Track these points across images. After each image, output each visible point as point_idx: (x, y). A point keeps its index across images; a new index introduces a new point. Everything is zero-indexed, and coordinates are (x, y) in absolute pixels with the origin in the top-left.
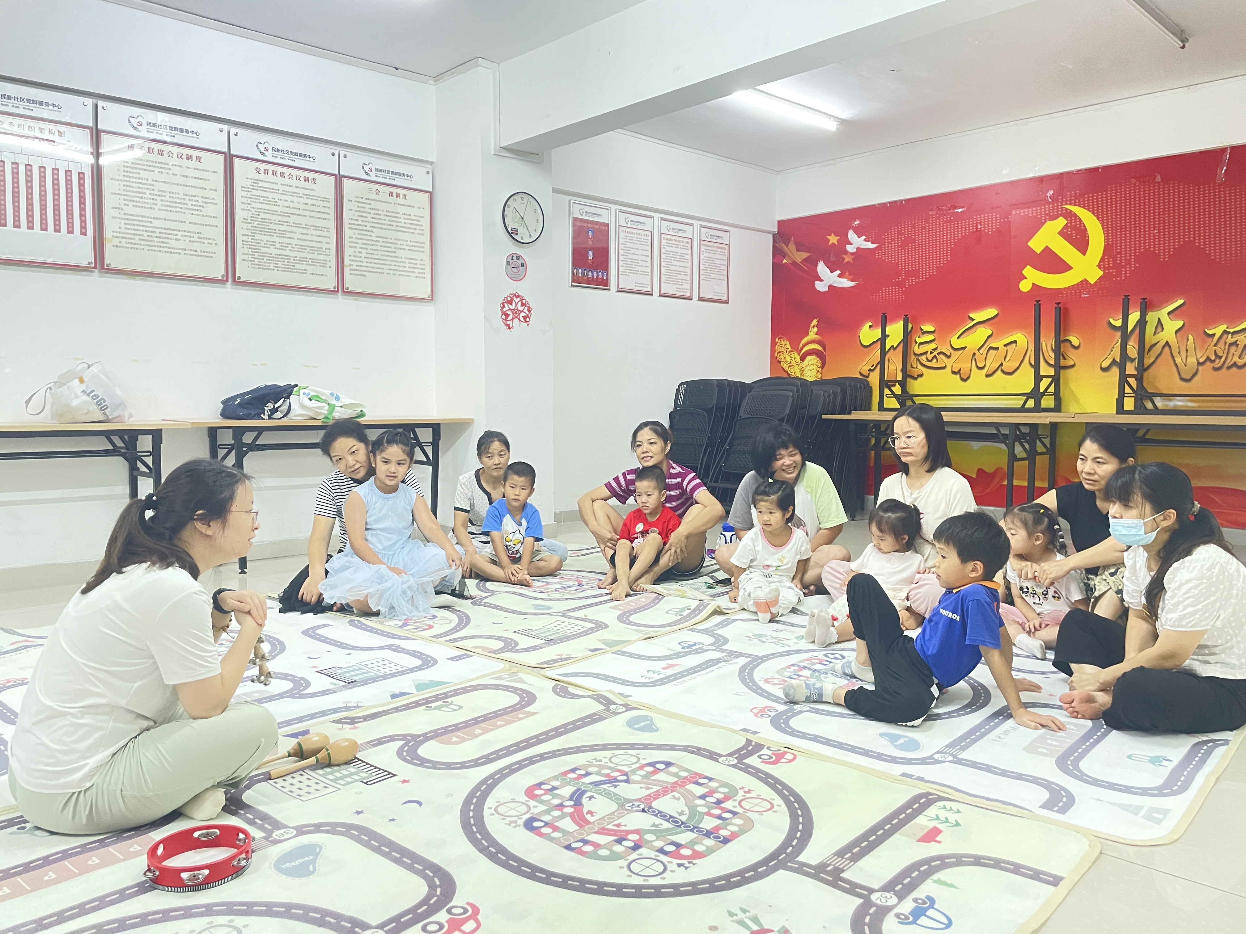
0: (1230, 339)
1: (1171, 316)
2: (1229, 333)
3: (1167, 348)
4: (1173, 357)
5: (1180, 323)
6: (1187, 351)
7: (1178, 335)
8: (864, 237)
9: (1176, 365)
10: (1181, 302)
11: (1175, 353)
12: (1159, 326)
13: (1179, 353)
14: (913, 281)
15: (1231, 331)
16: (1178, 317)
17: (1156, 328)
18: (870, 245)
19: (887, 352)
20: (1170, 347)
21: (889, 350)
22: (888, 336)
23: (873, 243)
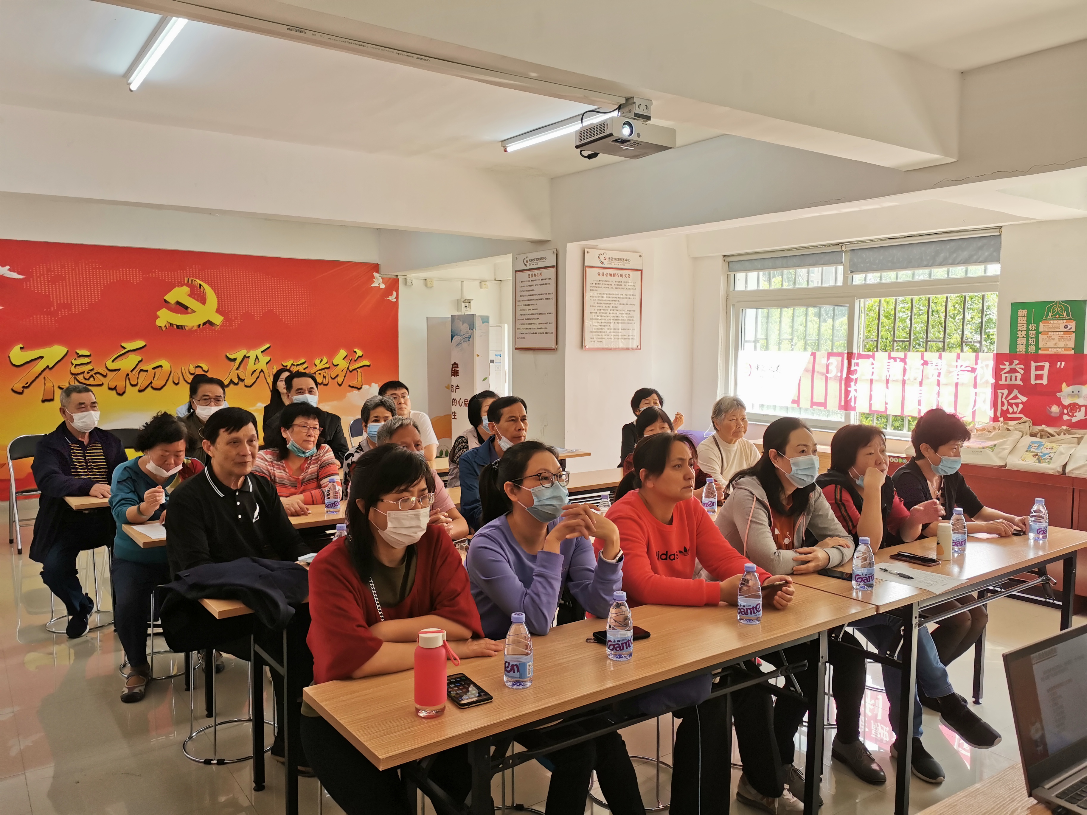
1: (263, 353)
3: (262, 373)
4: (266, 379)
5: (268, 359)
7: (268, 365)
9: (268, 383)
10: (268, 346)
11: (267, 377)
12: (257, 360)
14: (65, 313)
15: (296, 364)
16: (267, 355)
17: (255, 360)
19: (42, 372)
20: (264, 372)
21: (44, 370)
22: (42, 357)
23: (19, 273)
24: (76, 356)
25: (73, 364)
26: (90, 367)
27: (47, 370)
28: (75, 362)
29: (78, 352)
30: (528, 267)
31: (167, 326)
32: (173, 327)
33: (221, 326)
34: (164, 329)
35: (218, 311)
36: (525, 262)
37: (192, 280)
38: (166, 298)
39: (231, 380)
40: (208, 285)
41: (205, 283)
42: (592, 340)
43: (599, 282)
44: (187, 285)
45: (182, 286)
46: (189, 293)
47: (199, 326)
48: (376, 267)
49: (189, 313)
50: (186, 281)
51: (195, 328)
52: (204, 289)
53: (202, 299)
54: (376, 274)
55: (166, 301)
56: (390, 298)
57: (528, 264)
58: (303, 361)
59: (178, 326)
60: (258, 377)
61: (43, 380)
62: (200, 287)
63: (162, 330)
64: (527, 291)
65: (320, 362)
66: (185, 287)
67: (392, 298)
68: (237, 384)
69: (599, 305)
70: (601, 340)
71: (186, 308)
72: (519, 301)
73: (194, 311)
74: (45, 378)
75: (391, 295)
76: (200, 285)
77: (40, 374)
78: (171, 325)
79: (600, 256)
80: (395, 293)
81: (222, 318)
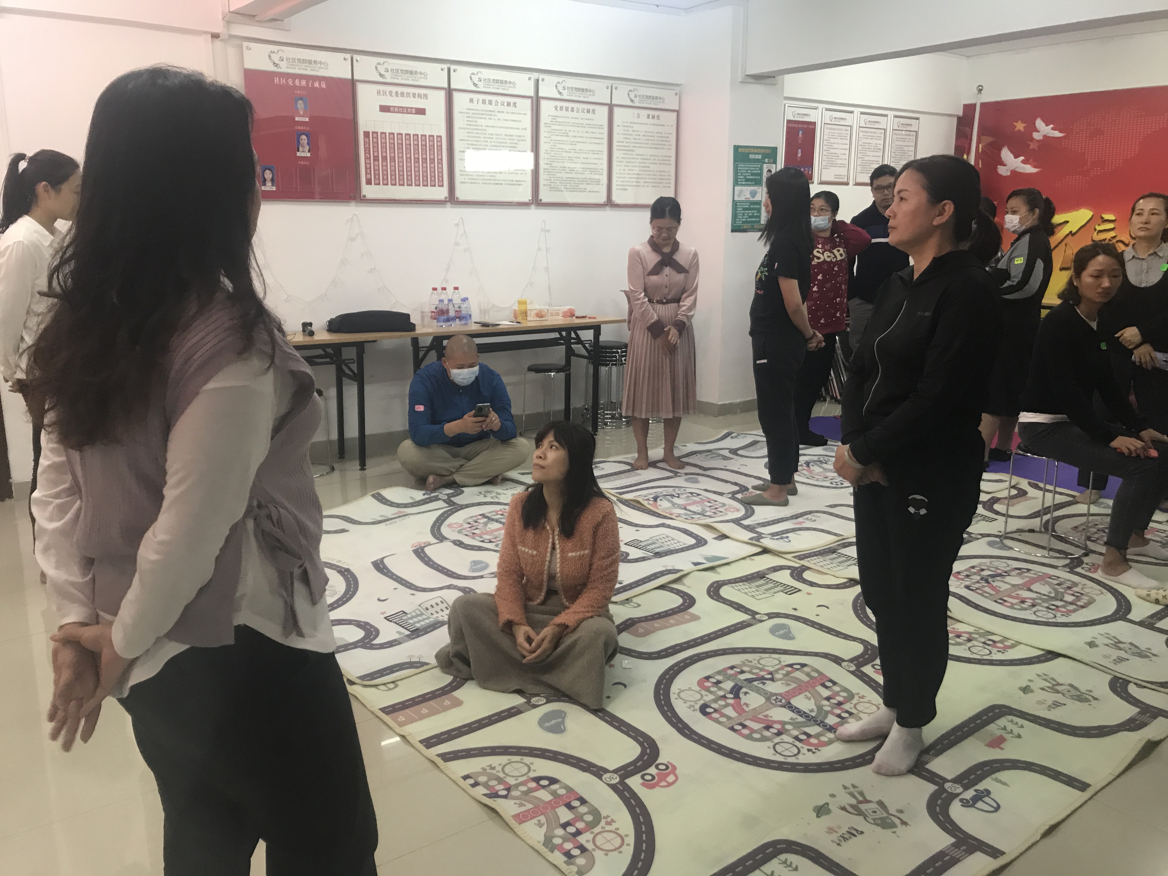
8: (1052, 126)
14: (1098, 171)
18: (1057, 134)
19: (1065, 237)
21: (1067, 235)
22: (1067, 222)
23: (1061, 132)
24: (1100, 220)
25: (1095, 230)
26: (1112, 234)
27: (1070, 236)
28: (1098, 228)
29: (1104, 216)
61: (1064, 246)
74: (1066, 245)
77: (1062, 240)
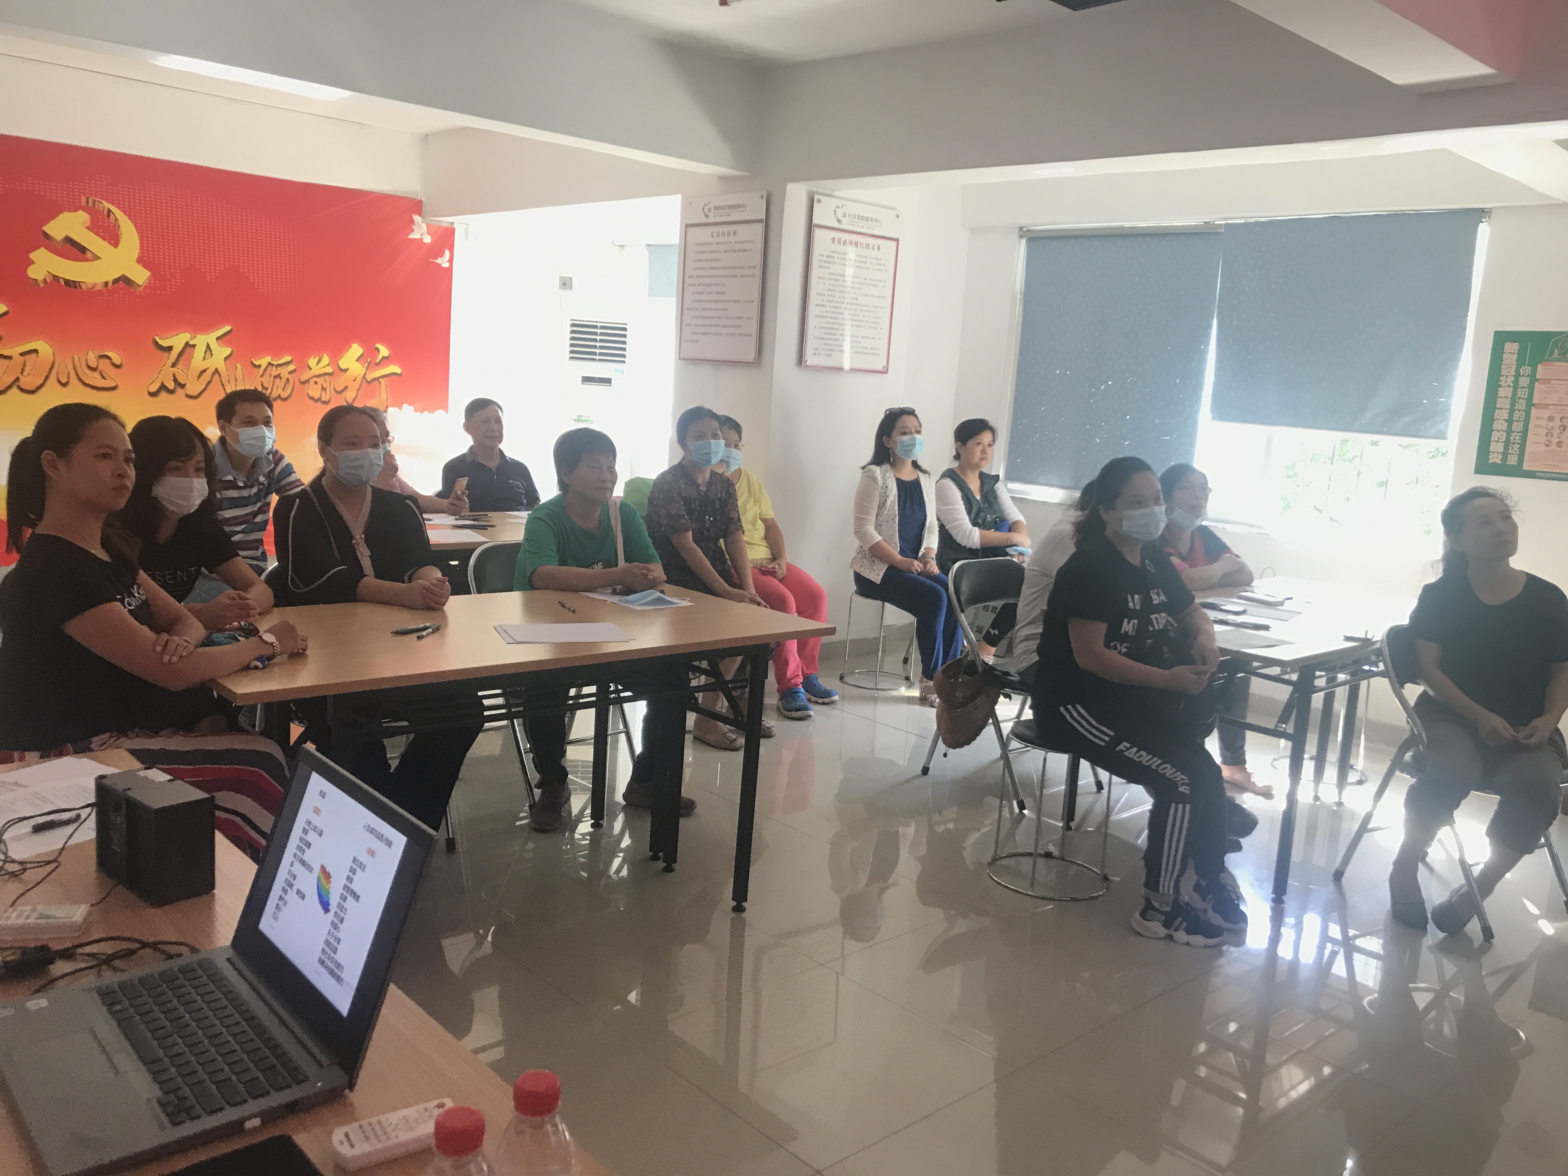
0: (275, 372)
1: (219, 341)
2: (273, 365)
3: (217, 375)
5: (228, 351)
6: (236, 380)
7: (228, 361)
10: (227, 328)
11: (225, 382)
12: (209, 352)
13: (229, 382)
15: (275, 363)
16: (226, 344)
17: (206, 352)
20: (220, 375)
30: (712, 220)
31: (48, 281)
32: (59, 282)
33: (146, 288)
34: (42, 285)
35: (140, 261)
36: (706, 210)
37: (94, 201)
38: (47, 229)
39: (162, 383)
40: (124, 212)
41: (118, 207)
42: (817, 352)
43: (833, 255)
44: (86, 210)
45: (76, 210)
46: (88, 223)
47: (106, 283)
48: (417, 206)
49: (87, 260)
50: (83, 203)
51: (98, 288)
52: (117, 219)
53: (114, 238)
54: (417, 218)
55: (46, 236)
56: (439, 261)
57: (711, 215)
58: (288, 358)
59: (68, 282)
60: (209, 383)
62: (109, 216)
63: (38, 285)
64: (707, 260)
65: (317, 364)
66: (81, 212)
67: (444, 262)
68: (172, 392)
69: (830, 293)
70: (829, 353)
71: (83, 250)
72: (691, 277)
73: (97, 258)
75: (442, 255)
76: (109, 211)
78: (56, 278)
79: (837, 210)
80: (447, 253)
81: (147, 274)
